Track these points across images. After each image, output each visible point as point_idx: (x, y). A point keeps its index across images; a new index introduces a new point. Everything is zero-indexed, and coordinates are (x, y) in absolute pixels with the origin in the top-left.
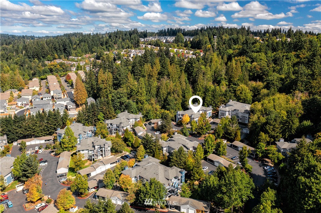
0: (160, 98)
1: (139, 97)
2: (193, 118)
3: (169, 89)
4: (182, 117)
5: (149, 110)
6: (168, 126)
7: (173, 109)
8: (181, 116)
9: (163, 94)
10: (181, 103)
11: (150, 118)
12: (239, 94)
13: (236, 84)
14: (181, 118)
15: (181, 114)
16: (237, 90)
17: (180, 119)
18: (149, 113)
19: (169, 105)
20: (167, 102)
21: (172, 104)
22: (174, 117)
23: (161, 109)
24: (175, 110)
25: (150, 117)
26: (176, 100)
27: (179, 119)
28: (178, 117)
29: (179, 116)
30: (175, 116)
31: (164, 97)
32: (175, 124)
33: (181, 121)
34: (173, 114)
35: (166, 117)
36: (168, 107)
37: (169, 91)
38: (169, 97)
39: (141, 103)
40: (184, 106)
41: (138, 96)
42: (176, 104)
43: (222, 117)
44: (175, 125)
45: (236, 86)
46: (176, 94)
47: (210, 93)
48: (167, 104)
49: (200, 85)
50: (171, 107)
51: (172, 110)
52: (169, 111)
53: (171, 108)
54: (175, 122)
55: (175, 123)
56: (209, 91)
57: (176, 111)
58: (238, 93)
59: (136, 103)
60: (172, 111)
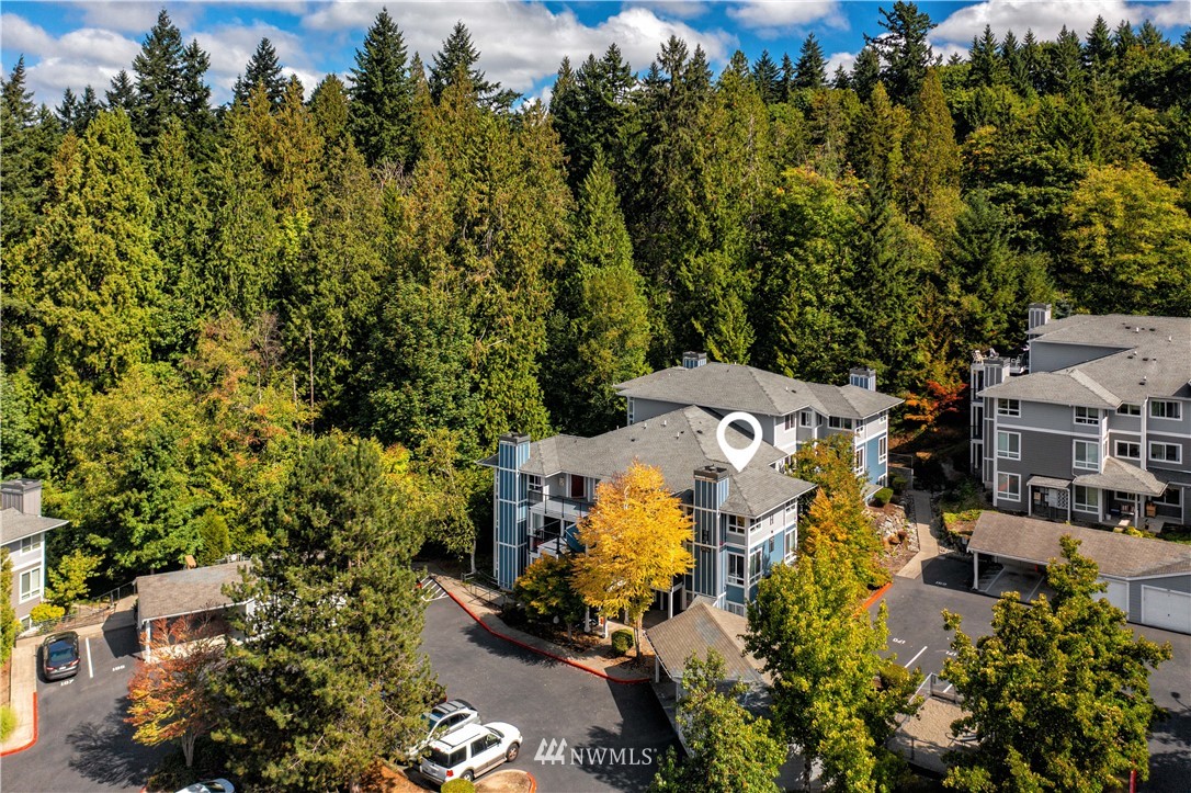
0: (318, 317)
1: (66, 311)
2: (735, 522)
3: (415, 226)
4: (571, 512)
5: (148, 451)
6: (366, 698)
7: (453, 424)
8: (548, 506)
9: (346, 279)
10: (539, 358)
11: (151, 549)
12: (1100, 246)
13: (1043, 172)
14: (552, 527)
15: (550, 470)
16: (1073, 212)
17: (548, 548)
18: (142, 486)
19: (401, 374)
20: (382, 350)
21: (434, 363)
22: (461, 512)
23: (319, 427)
24: (481, 429)
25: (151, 536)
26: (485, 322)
27: (528, 543)
28: (520, 514)
29: (532, 496)
30: (481, 507)
31: (358, 307)
32: (480, 610)
33: (561, 574)
34: (456, 477)
35: (320, 518)
36: (388, 396)
37: (406, 241)
38: (408, 289)
39: (87, 373)
40: (576, 391)
41: (66, 296)
42: (484, 370)
43: (1037, 481)
44: (480, 633)
45: (1040, 184)
46: (487, 262)
47: (821, 259)
48: (378, 369)
49: (719, 182)
50: (434, 399)
51: (444, 431)
52: (411, 443)
53: (433, 411)
54: (485, 578)
55: (474, 600)
56: (808, 233)
57: (485, 442)
58: (1092, 238)
59: (34, 378)
60: (444, 443)
